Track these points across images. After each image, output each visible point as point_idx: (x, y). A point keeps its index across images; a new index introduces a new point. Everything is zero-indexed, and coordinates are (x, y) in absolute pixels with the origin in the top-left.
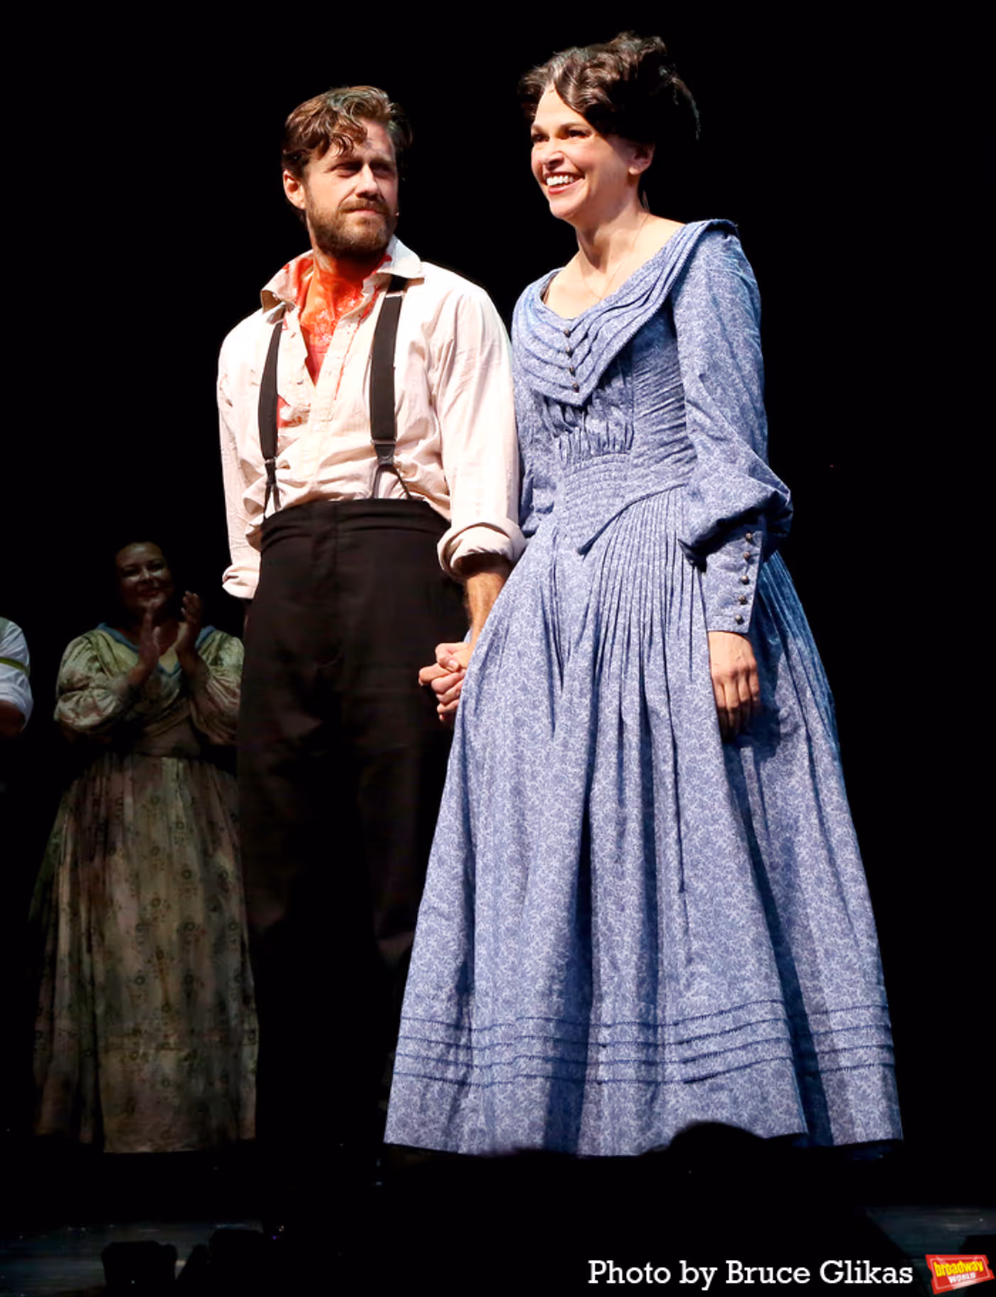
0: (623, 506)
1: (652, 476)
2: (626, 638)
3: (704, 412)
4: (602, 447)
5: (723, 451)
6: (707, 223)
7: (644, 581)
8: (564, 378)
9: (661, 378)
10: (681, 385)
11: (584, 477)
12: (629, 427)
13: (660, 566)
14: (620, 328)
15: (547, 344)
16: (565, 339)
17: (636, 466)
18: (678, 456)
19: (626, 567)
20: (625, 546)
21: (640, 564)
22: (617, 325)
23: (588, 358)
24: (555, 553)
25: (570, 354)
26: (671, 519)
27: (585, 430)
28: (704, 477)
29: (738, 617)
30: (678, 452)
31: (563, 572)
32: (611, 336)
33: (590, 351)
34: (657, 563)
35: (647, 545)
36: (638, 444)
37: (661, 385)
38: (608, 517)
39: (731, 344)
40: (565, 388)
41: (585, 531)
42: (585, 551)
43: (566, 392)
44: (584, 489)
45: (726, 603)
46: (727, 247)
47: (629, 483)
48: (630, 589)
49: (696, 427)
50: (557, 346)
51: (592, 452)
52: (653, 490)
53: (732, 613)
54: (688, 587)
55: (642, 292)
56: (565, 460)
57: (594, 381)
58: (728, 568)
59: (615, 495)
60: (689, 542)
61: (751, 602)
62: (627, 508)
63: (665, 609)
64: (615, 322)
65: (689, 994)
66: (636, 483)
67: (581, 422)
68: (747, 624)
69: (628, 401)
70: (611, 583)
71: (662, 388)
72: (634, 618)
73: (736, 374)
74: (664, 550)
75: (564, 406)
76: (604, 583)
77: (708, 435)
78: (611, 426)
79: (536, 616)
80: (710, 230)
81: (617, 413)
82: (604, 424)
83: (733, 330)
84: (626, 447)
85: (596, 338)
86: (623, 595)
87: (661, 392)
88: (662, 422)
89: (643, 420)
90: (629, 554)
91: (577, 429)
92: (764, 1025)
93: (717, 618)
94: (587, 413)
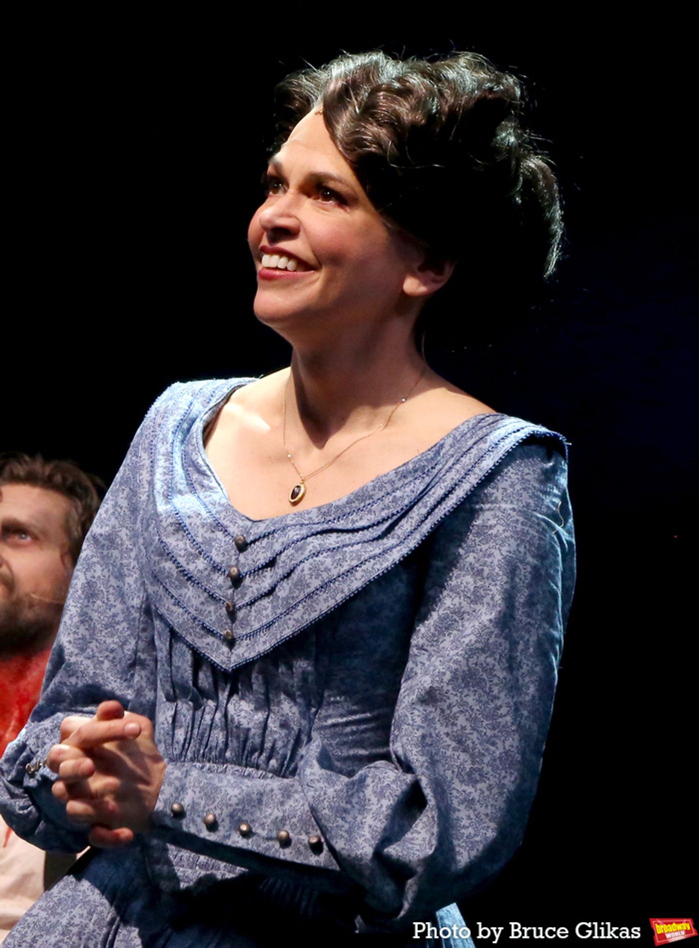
4: (250, 752)
8: (214, 615)
14: (334, 572)
16: (234, 551)
22: (330, 565)
23: (265, 602)
25: (237, 581)
32: (317, 583)
33: (271, 592)
40: (210, 632)
43: (210, 639)
50: (217, 558)
51: (228, 754)
55: (384, 514)
57: (264, 642)
64: (326, 560)
67: (221, 697)
75: (199, 660)
78: (273, 725)
81: (287, 707)
82: (260, 716)
84: (291, 767)
85: (288, 576)
89: (329, 731)
94: (236, 687)
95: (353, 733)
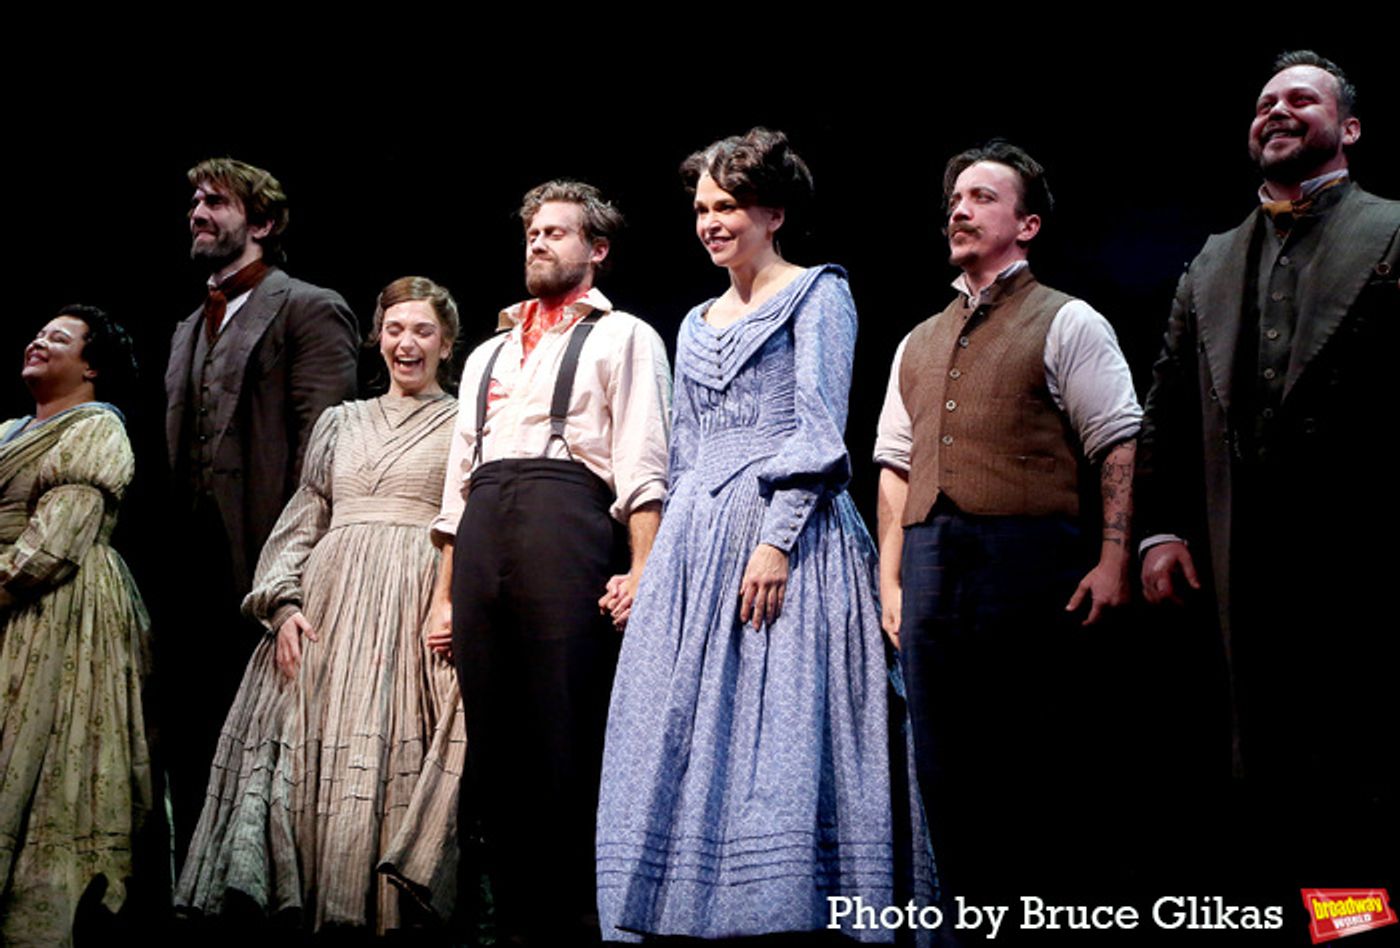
0: (746, 464)
1: (768, 444)
4: (735, 421)
5: (822, 426)
6: (825, 266)
8: (714, 370)
11: (719, 442)
12: (756, 408)
14: (757, 334)
15: (703, 345)
16: (717, 342)
17: (758, 436)
18: (789, 431)
20: (744, 493)
22: (754, 332)
23: (732, 356)
25: (719, 352)
27: (724, 409)
29: (786, 538)
30: (789, 428)
31: (698, 508)
32: (750, 340)
33: (734, 350)
36: (761, 421)
37: (782, 380)
38: (734, 471)
40: (711, 377)
42: (715, 493)
43: (712, 380)
44: (719, 451)
45: (781, 527)
46: (838, 286)
47: (752, 448)
50: (710, 346)
51: (727, 425)
52: (769, 453)
53: (782, 535)
56: (709, 431)
57: (734, 372)
58: (790, 503)
59: (742, 456)
61: (799, 530)
62: (749, 465)
64: (753, 330)
65: (745, 821)
66: (757, 448)
67: (721, 403)
68: (791, 545)
69: (758, 389)
71: (782, 382)
75: (710, 390)
78: (743, 407)
80: (827, 271)
81: (747, 397)
82: (737, 404)
84: (752, 422)
85: (738, 341)
87: (782, 384)
88: (780, 406)
89: (766, 404)
91: (718, 407)
92: (798, 850)
93: (772, 536)
94: (726, 395)
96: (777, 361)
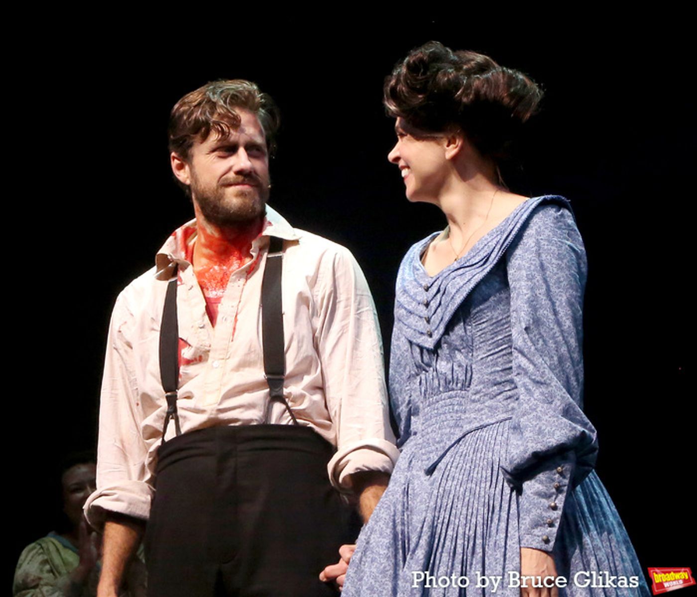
0: (461, 435)
1: (486, 410)
2: (452, 548)
3: (528, 359)
4: (449, 384)
5: (542, 394)
6: (542, 198)
7: (471, 500)
8: (422, 325)
9: (496, 328)
10: (510, 335)
11: (434, 410)
12: (469, 368)
13: (485, 488)
14: (461, 284)
15: (411, 297)
16: (425, 293)
17: (474, 401)
18: (509, 393)
19: (458, 487)
20: (458, 469)
21: (469, 485)
22: (460, 281)
23: (439, 309)
24: (409, 474)
25: (427, 305)
26: (497, 448)
27: (436, 371)
28: (524, 415)
29: (545, 537)
30: (509, 390)
31: (414, 490)
32: (455, 291)
33: (440, 304)
34: (483, 485)
35: (476, 469)
36: (475, 384)
37: (496, 334)
38: (449, 444)
39: (553, 304)
40: (422, 334)
41: (431, 455)
42: (430, 471)
43: (423, 337)
44: (434, 420)
45: (536, 525)
46: (559, 220)
47: (467, 415)
48: (459, 506)
49: (520, 371)
50: (419, 298)
51: (441, 389)
52: (486, 422)
53: (540, 534)
54: (505, 506)
55: (485, 255)
56: (423, 394)
57: (442, 329)
58: (540, 494)
59: (456, 426)
60: (509, 470)
61: (557, 525)
62: (464, 436)
63: (487, 524)
64: (457, 280)
66: (473, 415)
67: (434, 363)
68: (552, 544)
69: (469, 346)
70: (445, 501)
71: (496, 336)
72: (461, 531)
73: (556, 329)
74: (489, 474)
75: (422, 349)
76: (439, 501)
77: (530, 379)
78: (456, 368)
79: (387, 528)
80: (543, 205)
81: (459, 357)
82: (450, 365)
83: (557, 291)
84: (467, 384)
85: (444, 293)
86: (454, 511)
87: (496, 339)
88: (496, 365)
89: (480, 363)
90: (461, 477)
91: (431, 369)
93: (528, 537)
94: (438, 356)
95: (492, 360)
96: (489, 314)
